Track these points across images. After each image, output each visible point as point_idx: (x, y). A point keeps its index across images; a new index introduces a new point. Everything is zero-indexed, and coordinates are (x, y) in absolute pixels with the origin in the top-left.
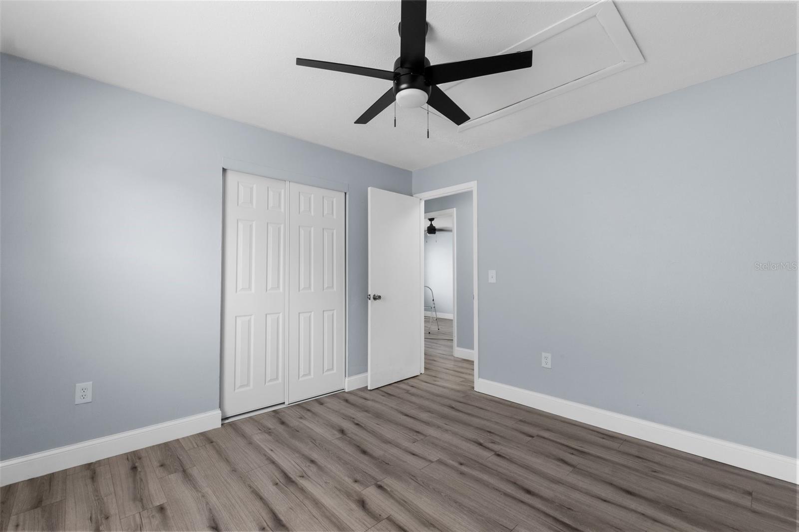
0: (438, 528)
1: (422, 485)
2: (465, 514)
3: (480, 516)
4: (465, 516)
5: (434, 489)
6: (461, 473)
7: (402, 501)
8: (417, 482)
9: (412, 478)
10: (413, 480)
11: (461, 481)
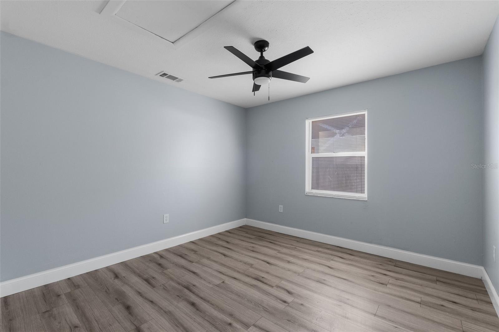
0: (249, 284)
1: (259, 304)
2: (235, 290)
3: (228, 290)
4: (236, 289)
5: (251, 302)
6: (232, 315)
7: (268, 294)
8: (263, 306)
9: (266, 310)
10: (266, 308)
11: (234, 309)
